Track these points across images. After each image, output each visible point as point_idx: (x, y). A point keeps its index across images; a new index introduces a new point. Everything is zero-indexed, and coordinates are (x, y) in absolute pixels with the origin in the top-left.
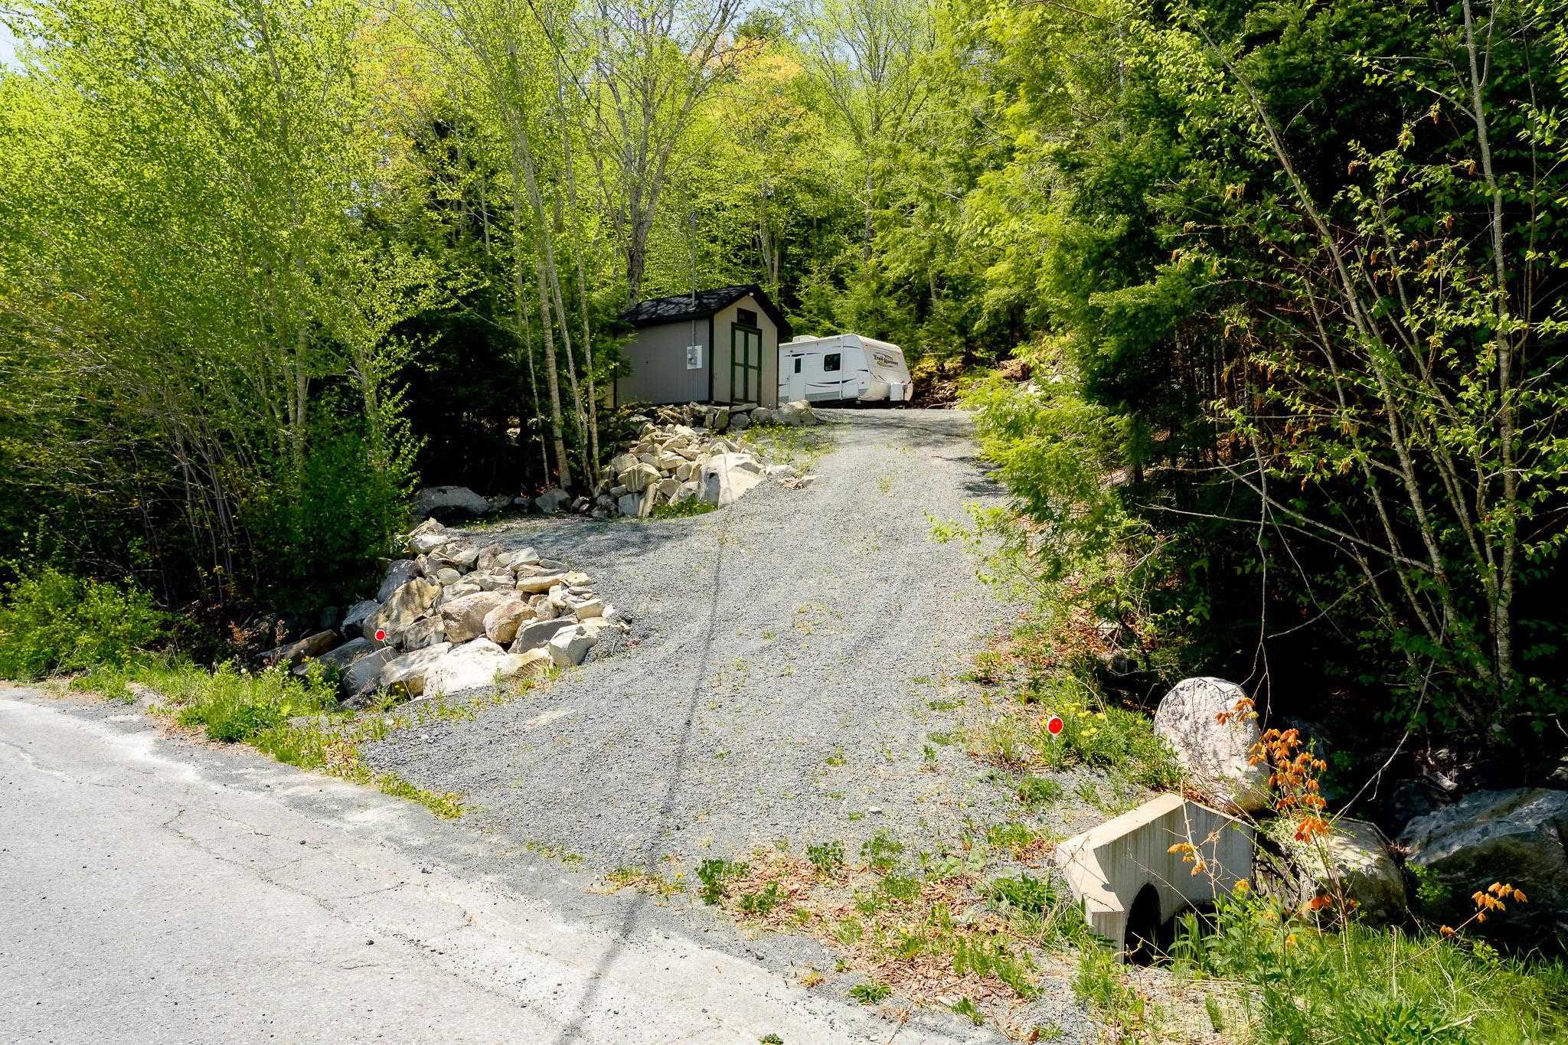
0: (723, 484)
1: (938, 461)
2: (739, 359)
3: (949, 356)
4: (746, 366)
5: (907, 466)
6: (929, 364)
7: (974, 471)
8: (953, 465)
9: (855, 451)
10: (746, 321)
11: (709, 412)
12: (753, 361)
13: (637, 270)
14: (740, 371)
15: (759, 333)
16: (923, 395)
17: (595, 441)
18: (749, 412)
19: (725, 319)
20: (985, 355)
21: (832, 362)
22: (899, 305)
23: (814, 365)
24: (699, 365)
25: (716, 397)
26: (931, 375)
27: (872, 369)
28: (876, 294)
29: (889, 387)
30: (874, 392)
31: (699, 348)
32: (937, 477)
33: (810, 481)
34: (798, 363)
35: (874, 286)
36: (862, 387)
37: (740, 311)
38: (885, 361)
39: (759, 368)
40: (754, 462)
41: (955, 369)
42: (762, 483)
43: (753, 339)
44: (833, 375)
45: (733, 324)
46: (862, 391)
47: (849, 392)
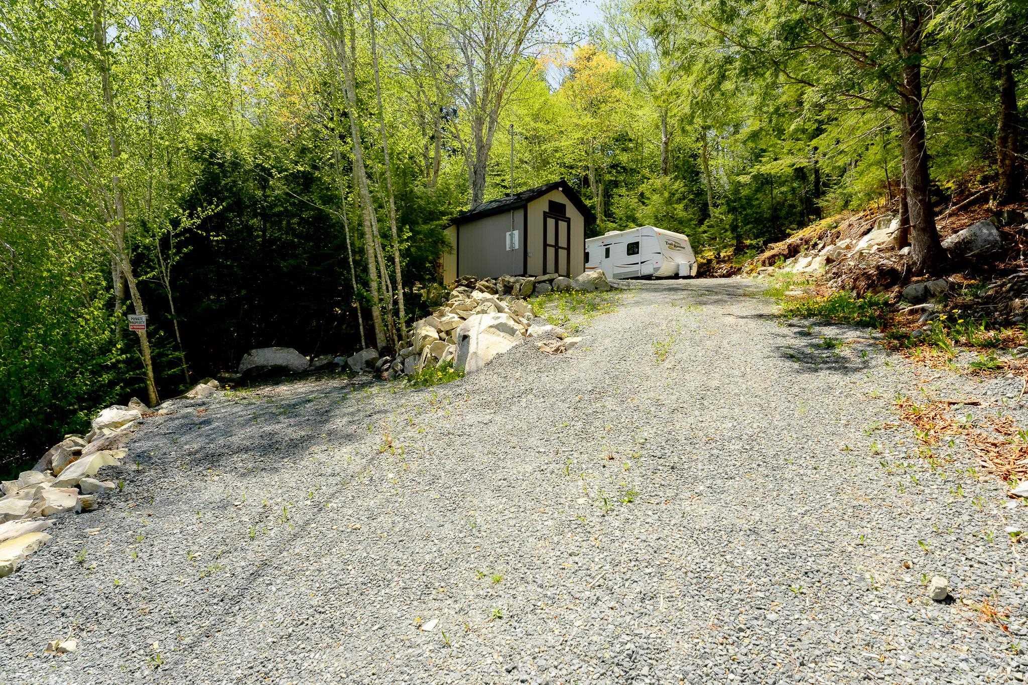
0: (472, 348)
1: (731, 320)
2: (551, 240)
3: (725, 247)
4: (557, 247)
5: (694, 326)
6: (709, 254)
7: (785, 330)
8: (752, 324)
9: (636, 310)
10: (556, 211)
11: (517, 281)
12: (563, 242)
13: (479, 181)
14: (551, 251)
15: (568, 221)
16: (705, 271)
17: (402, 306)
18: (551, 281)
19: (538, 208)
20: (754, 242)
21: (633, 249)
22: (686, 208)
23: (619, 251)
24: (517, 247)
25: (529, 272)
26: (710, 261)
27: (663, 252)
28: (669, 202)
29: (678, 265)
30: (666, 268)
31: (516, 233)
32: (735, 338)
33: (573, 345)
34: (608, 251)
35: (666, 194)
36: (656, 266)
37: (552, 204)
38: (675, 246)
39: (568, 249)
40: (511, 323)
41: (729, 256)
42: (516, 347)
43: (563, 225)
44: (634, 258)
45: (545, 212)
46: (656, 269)
47: (647, 270)
